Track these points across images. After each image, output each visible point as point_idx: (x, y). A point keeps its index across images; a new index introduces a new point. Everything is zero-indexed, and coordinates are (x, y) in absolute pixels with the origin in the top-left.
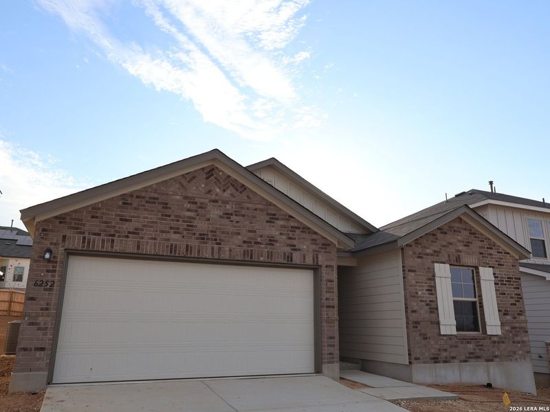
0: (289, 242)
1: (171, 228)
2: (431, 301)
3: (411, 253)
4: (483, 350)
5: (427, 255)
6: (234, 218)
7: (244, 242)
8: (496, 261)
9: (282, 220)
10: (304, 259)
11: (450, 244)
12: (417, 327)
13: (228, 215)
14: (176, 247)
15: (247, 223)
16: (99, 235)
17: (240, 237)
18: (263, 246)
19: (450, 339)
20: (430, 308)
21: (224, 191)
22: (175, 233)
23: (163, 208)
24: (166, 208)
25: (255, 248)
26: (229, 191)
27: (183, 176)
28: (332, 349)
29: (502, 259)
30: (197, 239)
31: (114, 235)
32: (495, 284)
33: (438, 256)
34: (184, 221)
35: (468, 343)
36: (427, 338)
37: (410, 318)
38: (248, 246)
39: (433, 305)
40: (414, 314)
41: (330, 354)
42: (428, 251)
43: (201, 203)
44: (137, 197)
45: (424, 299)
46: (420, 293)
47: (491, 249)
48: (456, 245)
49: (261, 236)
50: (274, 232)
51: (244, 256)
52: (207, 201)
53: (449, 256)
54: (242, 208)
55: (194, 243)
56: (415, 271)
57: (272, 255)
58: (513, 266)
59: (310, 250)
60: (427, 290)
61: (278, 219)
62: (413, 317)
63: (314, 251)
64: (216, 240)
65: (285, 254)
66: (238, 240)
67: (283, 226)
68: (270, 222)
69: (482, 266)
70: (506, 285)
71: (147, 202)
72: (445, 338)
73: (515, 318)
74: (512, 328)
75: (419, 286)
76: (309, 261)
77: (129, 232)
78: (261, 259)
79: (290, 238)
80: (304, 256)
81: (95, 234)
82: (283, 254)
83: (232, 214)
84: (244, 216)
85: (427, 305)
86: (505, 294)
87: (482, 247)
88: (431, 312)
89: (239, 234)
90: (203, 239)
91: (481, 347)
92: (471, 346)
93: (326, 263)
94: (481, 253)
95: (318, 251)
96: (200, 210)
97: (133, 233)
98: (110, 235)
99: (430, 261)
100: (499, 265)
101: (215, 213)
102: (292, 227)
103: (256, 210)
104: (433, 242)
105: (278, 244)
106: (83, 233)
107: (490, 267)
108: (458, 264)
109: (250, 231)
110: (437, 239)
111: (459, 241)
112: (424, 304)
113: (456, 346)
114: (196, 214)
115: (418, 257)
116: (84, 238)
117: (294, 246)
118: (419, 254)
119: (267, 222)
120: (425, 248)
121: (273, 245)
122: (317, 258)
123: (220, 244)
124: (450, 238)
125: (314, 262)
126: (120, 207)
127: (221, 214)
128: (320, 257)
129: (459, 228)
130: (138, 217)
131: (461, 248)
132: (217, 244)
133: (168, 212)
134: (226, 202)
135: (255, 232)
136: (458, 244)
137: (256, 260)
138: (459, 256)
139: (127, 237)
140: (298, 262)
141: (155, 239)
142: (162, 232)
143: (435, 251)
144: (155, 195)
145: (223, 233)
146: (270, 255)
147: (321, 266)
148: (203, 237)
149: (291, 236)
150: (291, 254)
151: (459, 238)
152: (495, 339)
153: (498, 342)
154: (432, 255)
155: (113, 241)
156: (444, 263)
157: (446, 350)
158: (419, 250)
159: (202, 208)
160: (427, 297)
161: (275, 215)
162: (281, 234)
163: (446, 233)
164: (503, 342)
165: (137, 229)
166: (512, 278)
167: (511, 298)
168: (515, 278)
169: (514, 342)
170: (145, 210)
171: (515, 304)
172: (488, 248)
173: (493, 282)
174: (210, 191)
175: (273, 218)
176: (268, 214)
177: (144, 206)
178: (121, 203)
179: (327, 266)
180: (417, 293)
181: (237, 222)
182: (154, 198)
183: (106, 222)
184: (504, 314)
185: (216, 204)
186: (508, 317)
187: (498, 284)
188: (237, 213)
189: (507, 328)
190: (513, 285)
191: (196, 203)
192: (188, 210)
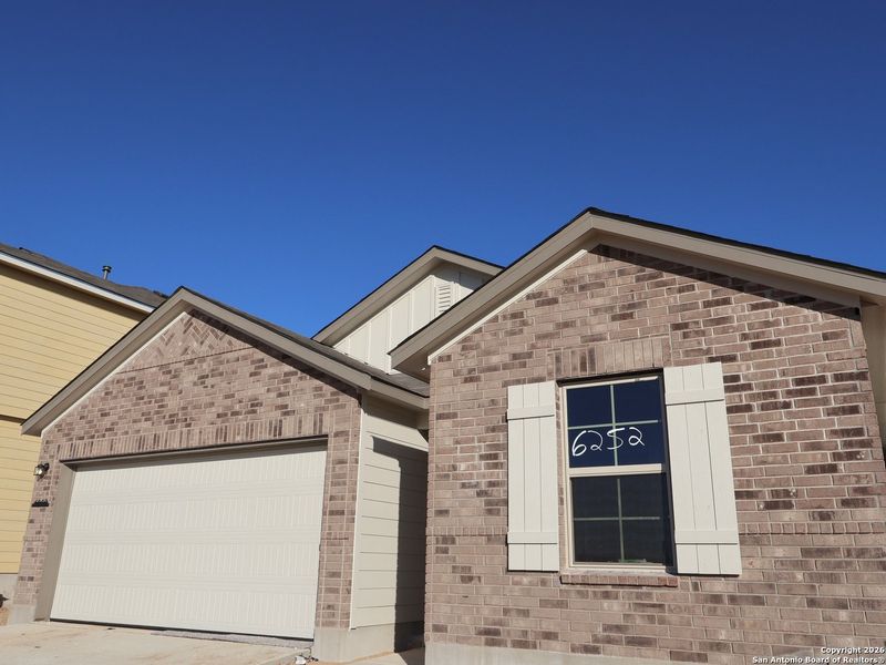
0: (280, 401)
1: (143, 415)
2: (492, 484)
3: (449, 373)
5: (495, 369)
6: (209, 381)
7: (219, 416)
8: (745, 337)
9: (270, 366)
10: (300, 427)
11: (566, 325)
12: (446, 551)
13: (203, 379)
15: (224, 385)
16: (83, 438)
17: (214, 409)
18: (240, 417)
19: (544, 583)
20: (488, 503)
21: (202, 343)
22: (146, 420)
25: (232, 422)
26: (207, 342)
27: (161, 338)
28: (332, 596)
29: (776, 323)
30: (166, 423)
31: (94, 437)
32: (730, 410)
33: (524, 365)
34: (156, 402)
35: (606, 595)
36: (471, 579)
38: (223, 422)
39: (498, 493)
40: (442, 520)
41: (329, 607)
42: (495, 360)
44: (118, 382)
45: (473, 481)
46: (462, 467)
48: (585, 323)
49: (240, 402)
50: (258, 389)
51: (217, 438)
52: (182, 365)
53: (558, 359)
54: (221, 363)
55: (163, 429)
56: (455, 415)
57: (252, 430)
58: (826, 337)
59: (312, 410)
60: (482, 457)
61: (266, 366)
63: (317, 409)
64: (185, 420)
65: (271, 423)
66: (211, 414)
67: (273, 377)
68: (256, 374)
69: (678, 364)
70: (787, 405)
71: (126, 386)
72: (526, 579)
73: (824, 517)
74: (806, 552)
75: (462, 451)
76: (308, 430)
77: (106, 430)
79: (280, 395)
80: (300, 422)
81: (80, 439)
82: (267, 425)
83: (207, 376)
84: (221, 374)
85: (479, 494)
86: (779, 437)
87: (684, 308)
88: (490, 512)
89: (213, 404)
92: (614, 609)
93: (335, 428)
94: (677, 327)
95: (324, 409)
96: (173, 381)
97: (110, 429)
98: (91, 437)
99: (498, 384)
100: (755, 346)
101: (188, 378)
102: (286, 374)
103: (238, 360)
104: (512, 333)
105: (262, 409)
106: (71, 439)
107: (712, 360)
108: (587, 374)
109: (227, 397)
110: (524, 323)
111: (596, 311)
112: (472, 492)
113: (561, 604)
114: (169, 387)
115: (466, 381)
117: (286, 406)
118: (471, 371)
119: (251, 375)
120: (488, 353)
121: (254, 412)
122: (321, 421)
123: (189, 425)
125: (315, 430)
126: (102, 399)
127: (196, 379)
128: (326, 418)
129: (597, 276)
130: (115, 408)
131: (599, 329)
133: (143, 392)
134: (202, 359)
135: (233, 396)
136: (593, 320)
137: (231, 442)
138: (591, 352)
139: (104, 436)
140: (290, 434)
141: (127, 433)
142: (135, 421)
143: (515, 356)
144: (133, 374)
145: (195, 407)
146: (250, 429)
147: (327, 436)
148: (172, 420)
149: (282, 390)
150: (281, 421)
151: (598, 302)
152: (719, 587)
153: (733, 599)
154: (506, 367)
156: (540, 380)
158: (471, 363)
159: (175, 377)
160: (481, 473)
161: (263, 360)
162: (268, 390)
163: (555, 301)
164: (758, 601)
165: (113, 424)
166: (822, 379)
167: (814, 447)
169: (812, 603)
170: (123, 397)
172: (707, 304)
173: (723, 406)
174: (186, 350)
175: (259, 367)
176: (253, 362)
177: (122, 391)
178: (103, 394)
179: (336, 435)
180: (455, 468)
181: (212, 386)
182: (132, 379)
183: (90, 422)
184: (770, 506)
185: (191, 366)
186: (786, 516)
187: (748, 408)
188: (214, 373)
189: (780, 552)
190: (825, 401)
191: (170, 372)
192: (162, 384)
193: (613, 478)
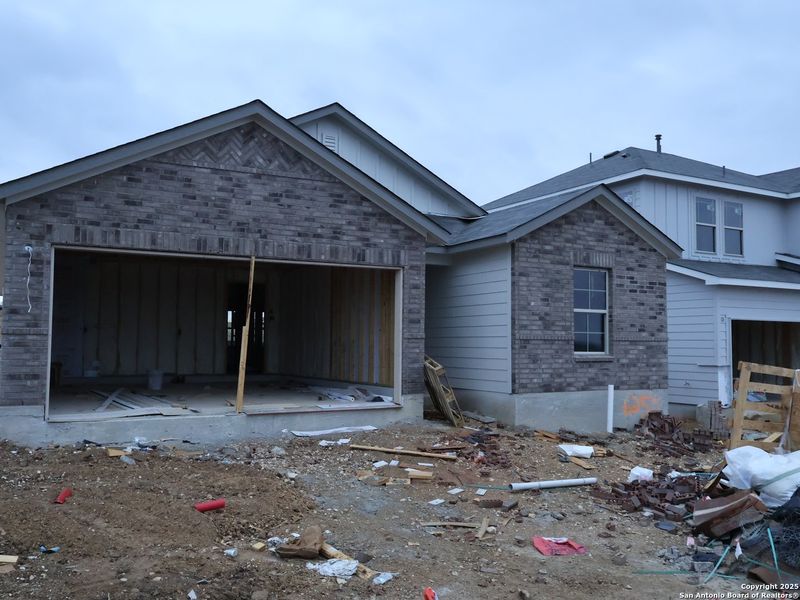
0: (361, 234)
1: (197, 215)
2: (547, 314)
3: (524, 250)
4: (608, 375)
7: (299, 234)
8: (637, 261)
9: (351, 203)
10: (381, 258)
13: (275, 197)
14: (205, 241)
15: (302, 208)
16: (97, 224)
17: (293, 228)
18: (324, 240)
19: (567, 362)
20: (544, 323)
21: (270, 161)
22: (204, 222)
23: (185, 186)
24: (190, 186)
25: (314, 243)
26: (276, 162)
27: (211, 138)
28: (415, 375)
29: (645, 258)
30: (234, 230)
31: (118, 225)
32: (631, 291)
33: (560, 254)
34: (215, 206)
35: (590, 366)
36: (537, 361)
37: (517, 336)
38: (305, 241)
39: (549, 319)
40: (522, 331)
41: (412, 381)
43: (238, 179)
44: (148, 170)
45: (538, 312)
46: (533, 304)
47: (632, 244)
48: (585, 239)
49: (322, 227)
50: (340, 220)
51: (299, 253)
52: (246, 176)
53: (575, 255)
54: (296, 187)
55: (230, 236)
56: (528, 275)
57: (337, 253)
58: (657, 267)
59: (390, 246)
60: (542, 300)
61: (345, 202)
62: (523, 334)
63: (395, 246)
64: (260, 231)
65: (354, 251)
66: (291, 231)
67: (353, 213)
68: (335, 206)
70: (646, 292)
72: (560, 360)
73: (653, 335)
74: (647, 348)
75: (532, 295)
76: (388, 260)
77: (139, 221)
78: (323, 257)
79: (362, 229)
80: (381, 254)
81: (92, 223)
82: (351, 251)
83: (281, 195)
84: (298, 197)
85: (540, 319)
86: (643, 304)
87: (620, 243)
88: (545, 328)
90: (243, 230)
91: (605, 371)
92: (592, 371)
93: (411, 263)
94: (618, 251)
95: (400, 247)
96: (236, 189)
97: (145, 222)
98: (114, 225)
99: (549, 261)
100: (639, 266)
101: (257, 192)
102: (365, 214)
103: (315, 189)
104: (555, 236)
105: (345, 238)
106: (75, 222)
109: (306, 219)
110: (561, 231)
111: (590, 234)
112: (537, 318)
114: (232, 195)
115: (534, 256)
116: (77, 229)
117: (368, 240)
119: (331, 206)
120: (544, 243)
121: (338, 239)
122: (399, 256)
123: (265, 237)
124: (579, 229)
125: (394, 262)
126: (123, 185)
127: (267, 194)
128: (403, 255)
129: (591, 216)
130: (151, 199)
131: (591, 244)
132: (262, 237)
135: (314, 220)
136: (589, 238)
137: (316, 259)
138: (588, 254)
139: (137, 227)
140: (372, 262)
141: (176, 230)
142: (185, 220)
143: (557, 248)
144: (173, 168)
145: (269, 222)
146: (335, 252)
147: (403, 268)
148: (242, 228)
149: (363, 226)
150: (364, 251)
151: (591, 230)
152: (624, 361)
154: (552, 253)
155: (118, 233)
157: (560, 376)
159: (238, 186)
160: (541, 308)
161: (341, 196)
162: (349, 223)
163: (573, 223)
164: (635, 366)
165: (149, 216)
167: (652, 309)
168: (660, 284)
169: (648, 365)
170: (160, 189)
171: (655, 318)
172: (627, 244)
174: (249, 162)
175: (338, 201)
176: (331, 195)
177: (157, 183)
178: (125, 179)
179: (412, 268)
180: (529, 304)
181: (289, 206)
182: (172, 172)
184: (640, 330)
185: (259, 181)
186: (644, 334)
187: (636, 291)
188: (289, 194)
189: (641, 348)
190: (655, 293)
191: (231, 179)
192: (220, 189)
193: (586, 313)
